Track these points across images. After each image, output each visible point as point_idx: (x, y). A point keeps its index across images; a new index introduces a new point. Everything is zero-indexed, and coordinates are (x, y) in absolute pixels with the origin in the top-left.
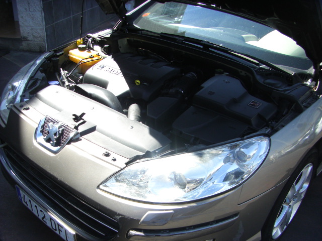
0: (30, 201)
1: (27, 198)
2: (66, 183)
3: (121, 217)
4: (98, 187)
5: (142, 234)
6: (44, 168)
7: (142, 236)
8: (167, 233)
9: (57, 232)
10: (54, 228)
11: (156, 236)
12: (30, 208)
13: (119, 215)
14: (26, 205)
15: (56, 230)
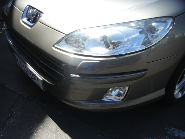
0: (20, 61)
1: (19, 60)
2: (36, 45)
3: (65, 64)
4: (54, 46)
5: (78, 76)
6: (25, 37)
7: (78, 78)
8: (95, 77)
9: (34, 80)
10: (32, 78)
11: (87, 78)
12: (21, 67)
13: (64, 63)
14: (19, 64)
15: (33, 79)
